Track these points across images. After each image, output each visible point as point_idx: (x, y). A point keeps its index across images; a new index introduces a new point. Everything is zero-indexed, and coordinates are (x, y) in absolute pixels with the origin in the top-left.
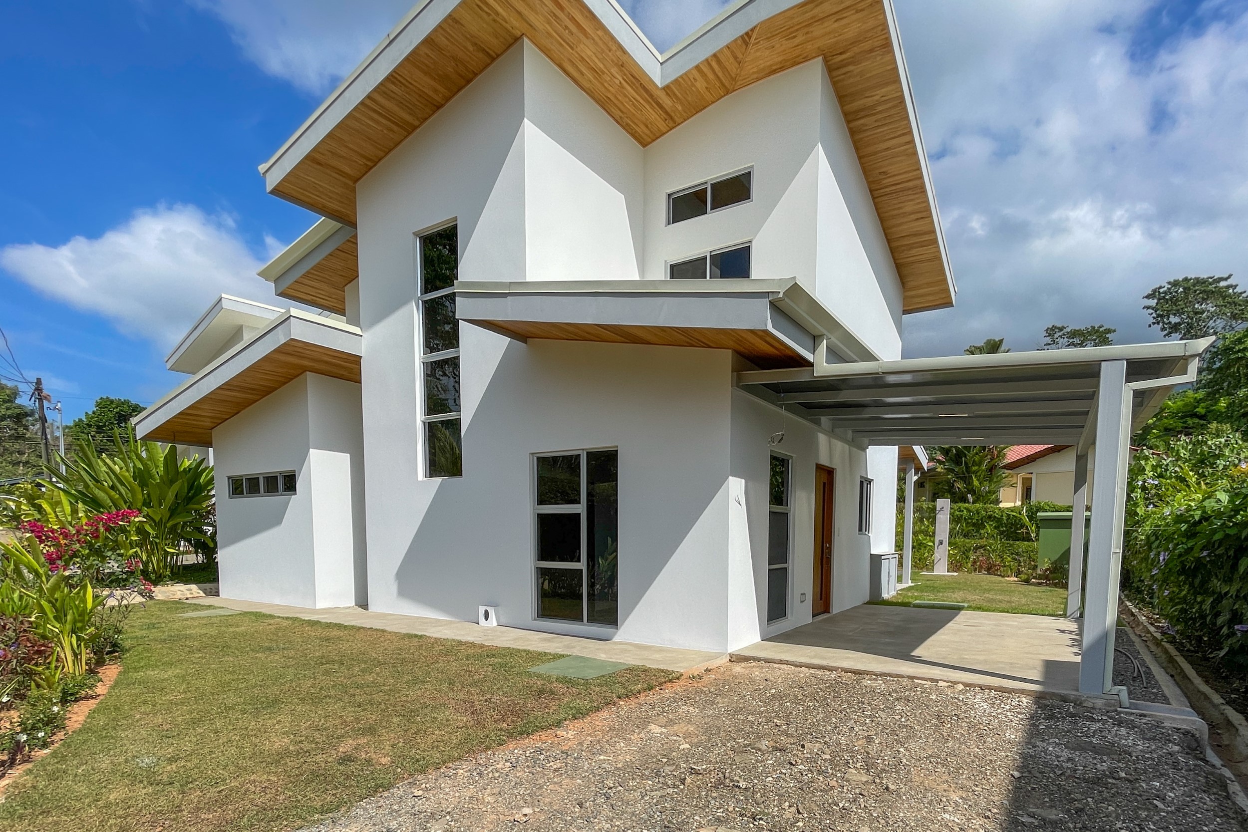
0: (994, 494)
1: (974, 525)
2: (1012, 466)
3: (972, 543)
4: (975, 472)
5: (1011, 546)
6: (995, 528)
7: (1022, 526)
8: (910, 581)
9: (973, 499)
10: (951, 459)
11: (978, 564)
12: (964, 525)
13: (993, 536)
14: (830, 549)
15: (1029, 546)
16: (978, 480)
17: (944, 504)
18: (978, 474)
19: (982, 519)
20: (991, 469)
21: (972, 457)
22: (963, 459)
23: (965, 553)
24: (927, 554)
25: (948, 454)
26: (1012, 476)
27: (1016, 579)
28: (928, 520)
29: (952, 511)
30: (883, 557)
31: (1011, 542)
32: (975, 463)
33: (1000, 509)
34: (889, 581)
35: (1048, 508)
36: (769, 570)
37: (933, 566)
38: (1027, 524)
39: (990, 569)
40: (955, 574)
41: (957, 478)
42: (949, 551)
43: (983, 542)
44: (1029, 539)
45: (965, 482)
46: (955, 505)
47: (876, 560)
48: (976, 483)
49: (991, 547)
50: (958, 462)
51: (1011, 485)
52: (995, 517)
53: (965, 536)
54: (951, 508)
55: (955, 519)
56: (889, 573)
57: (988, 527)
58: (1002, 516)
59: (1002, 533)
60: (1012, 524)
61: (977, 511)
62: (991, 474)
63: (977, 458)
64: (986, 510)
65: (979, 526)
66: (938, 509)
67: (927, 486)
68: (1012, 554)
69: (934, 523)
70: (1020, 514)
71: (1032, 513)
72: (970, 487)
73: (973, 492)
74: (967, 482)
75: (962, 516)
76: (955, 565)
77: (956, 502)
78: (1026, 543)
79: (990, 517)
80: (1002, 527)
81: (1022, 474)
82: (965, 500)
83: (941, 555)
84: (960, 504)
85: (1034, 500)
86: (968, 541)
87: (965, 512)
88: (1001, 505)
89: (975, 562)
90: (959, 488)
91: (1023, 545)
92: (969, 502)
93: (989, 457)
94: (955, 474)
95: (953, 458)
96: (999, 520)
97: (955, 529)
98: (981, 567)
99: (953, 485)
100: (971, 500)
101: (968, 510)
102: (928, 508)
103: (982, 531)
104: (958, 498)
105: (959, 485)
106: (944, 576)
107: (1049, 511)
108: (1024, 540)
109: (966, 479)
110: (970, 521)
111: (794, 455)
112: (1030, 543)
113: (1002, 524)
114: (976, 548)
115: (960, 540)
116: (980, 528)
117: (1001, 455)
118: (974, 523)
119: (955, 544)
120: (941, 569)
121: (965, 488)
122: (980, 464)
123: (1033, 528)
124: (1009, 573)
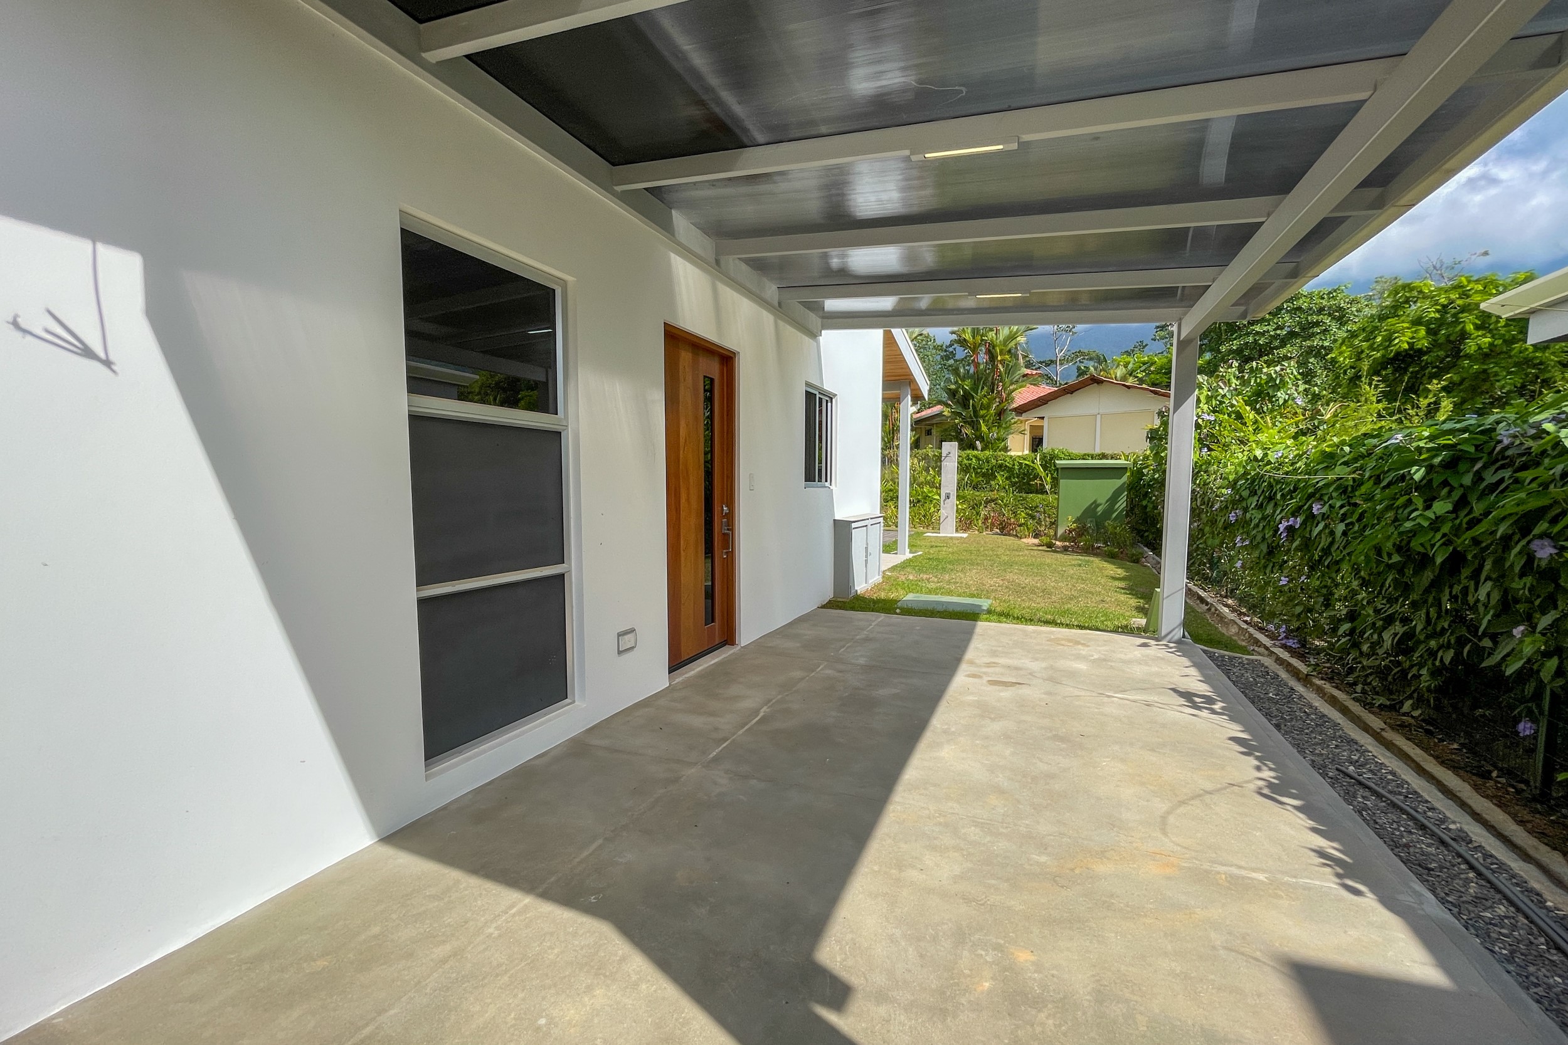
0: (1003, 441)
1: (984, 475)
2: (1021, 410)
3: (983, 495)
4: (983, 417)
5: (1024, 499)
6: (1006, 478)
7: (1036, 477)
8: (908, 550)
9: (982, 446)
10: (958, 401)
11: (990, 521)
12: (973, 475)
13: (1005, 488)
14: (730, 518)
15: (1044, 500)
16: (986, 426)
17: (950, 449)
18: (987, 418)
19: (992, 469)
20: (1000, 413)
21: (980, 400)
22: (971, 401)
23: (975, 507)
24: (932, 509)
25: (955, 396)
26: (1021, 422)
27: (1036, 541)
28: (934, 469)
29: (960, 459)
30: (854, 525)
31: (1024, 495)
32: (983, 407)
33: (1011, 457)
34: (866, 561)
35: (1063, 456)
36: (422, 602)
37: (939, 524)
38: (1040, 474)
39: (1004, 529)
40: (965, 535)
41: (965, 422)
42: (957, 505)
43: (994, 495)
44: (1042, 491)
45: (973, 428)
46: (963, 453)
47: (842, 530)
48: (984, 428)
49: (1002, 502)
50: (965, 406)
51: (1021, 433)
52: (1006, 466)
53: (975, 488)
54: (959, 456)
55: (963, 469)
56: (866, 548)
57: (999, 477)
58: (1014, 465)
59: (1013, 484)
60: (1024, 474)
61: (987, 459)
62: (1000, 419)
63: (985, 401)
64: (996, 458)
65: (989, 476)
66: (944, 455)
67: (934, 432)
68: (1026, 508)
69: (939, 473)
70: (1033, 462)
71: (1046, 461)
72: (978, 433)
73: (981, 438)
74: (975, 427)
75: (970, 464)
76: (965, 523)
77: (964, 449)
78: (1040, 496)
79: (1001, 466)
80: (1014, 478)
81: (1031, 419)
82: (974, 448)
83: (948, 511)
84: (968, 452)
85: (1046, 447)
86: (977, 493)
87: (974, 460)
88: (1012, 453)
89: (986, 519)
90: (966, 434)
91: (1036, 498)
92: (977, 450)
93: (997, 400)
94: (963, 419)
95: (961, 400)
96: (1010, 470)
97: (964, 480)
98: (993, 524)
99: (961, 431)
100: (980, 448)
101: (978, 459)
102: (935, 455)
103: (993, 483)
104: (966, 444)
105: (967, 431)
106: (951, 538)
107: (1064, 459)
108: (1037, 492)
109: (974, 425)
110: (979, 470)
111: (569, 278)
112: (1044, 497)
113: (1013, 474)
114: (987, 502)
115: (969, 492)
116: (990, 479)
117: (1009, 398)
118: (984, 473)
119: (963, 497)
120: (948, 530)
121: (973, 434)
122: (988, 407)
123: (1048, 479)
124: (1027, 533)
